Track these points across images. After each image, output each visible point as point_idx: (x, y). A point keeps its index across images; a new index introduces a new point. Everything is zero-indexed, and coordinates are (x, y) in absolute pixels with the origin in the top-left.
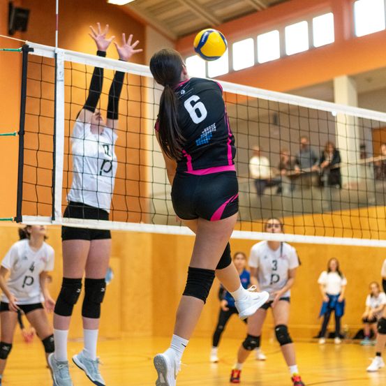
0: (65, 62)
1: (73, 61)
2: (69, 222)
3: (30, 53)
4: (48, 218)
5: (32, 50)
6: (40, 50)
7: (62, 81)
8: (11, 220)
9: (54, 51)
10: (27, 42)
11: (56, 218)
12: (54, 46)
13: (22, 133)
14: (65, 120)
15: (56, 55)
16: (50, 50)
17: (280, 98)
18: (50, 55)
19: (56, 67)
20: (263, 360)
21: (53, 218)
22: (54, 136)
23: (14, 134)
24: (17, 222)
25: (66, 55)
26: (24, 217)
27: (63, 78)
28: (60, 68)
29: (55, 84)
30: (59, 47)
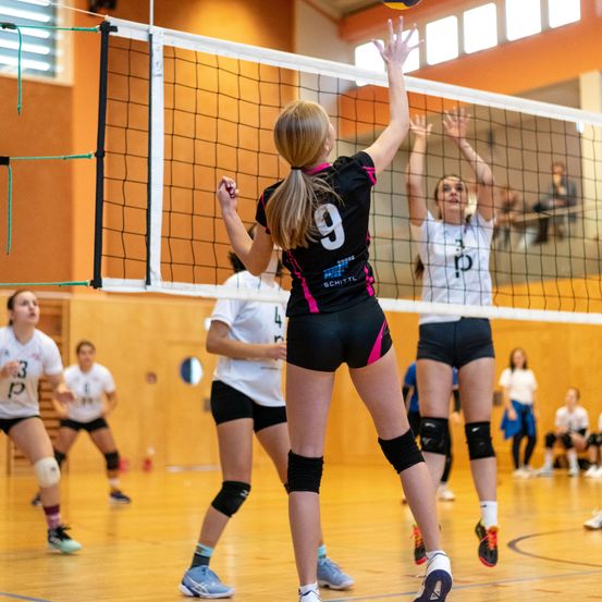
0: (166, 48)
1: (177, 45)
2: (172, 288)
3: (112, 34)
4: (141, 282)
5: (115, 29)
6: (127, 29)
7: (160, 75)
8: (86, 284)
9: (148, 31)
10: (108, 18)
11: (152, 282)
12: (148, 23)
13: (100, 155)
14: (165, 134)
15: (150, 36)
16: (142, 30)
17: (492, 100)
18: (141, 36)
19: (151, 55)
20: (452, 500)
21: (148, 282)
22: (149, 158)
23: (89, 157)
24: (95, 288)
25: (166, 37)
26: (105, 280)
27: (161, 72)
28: (158, 56)
29: (150, 80)
30: (155, 24)
